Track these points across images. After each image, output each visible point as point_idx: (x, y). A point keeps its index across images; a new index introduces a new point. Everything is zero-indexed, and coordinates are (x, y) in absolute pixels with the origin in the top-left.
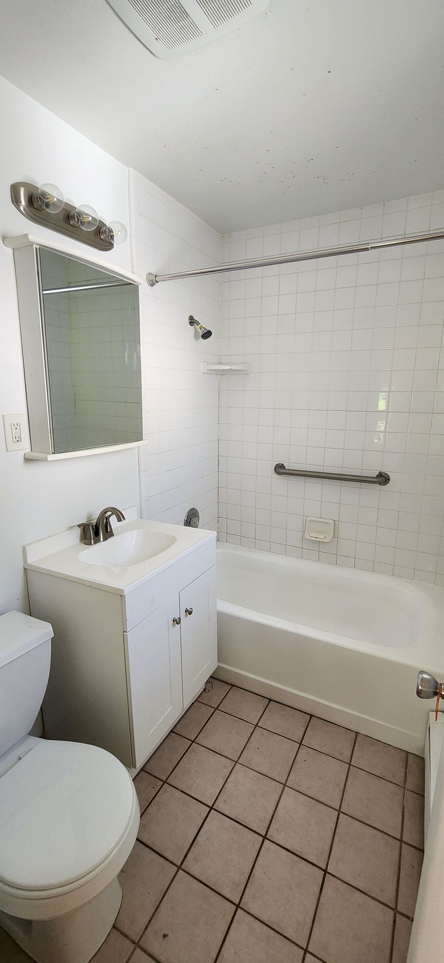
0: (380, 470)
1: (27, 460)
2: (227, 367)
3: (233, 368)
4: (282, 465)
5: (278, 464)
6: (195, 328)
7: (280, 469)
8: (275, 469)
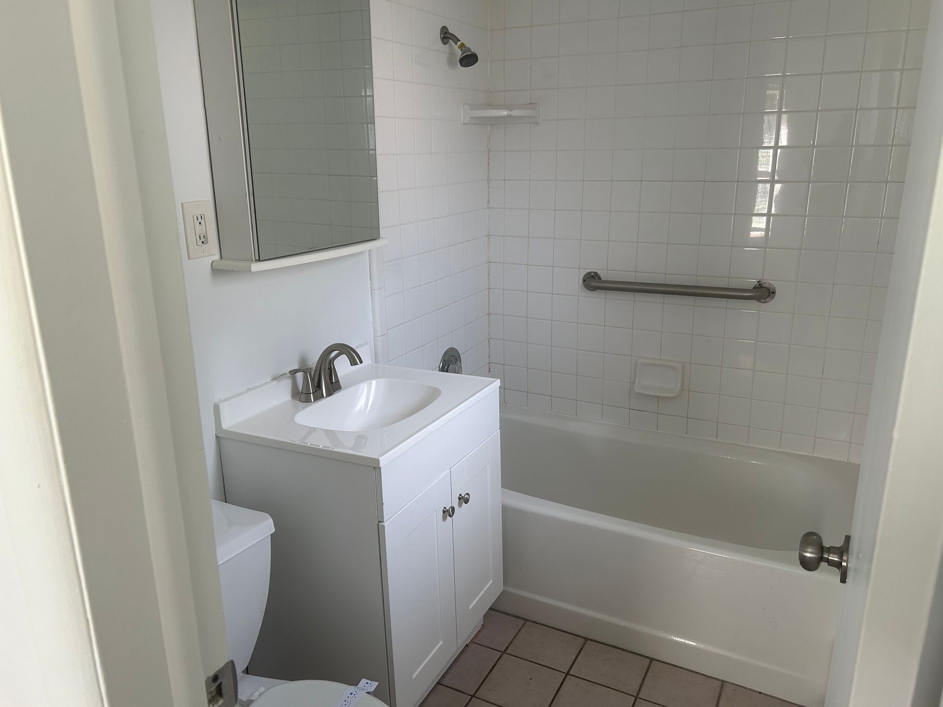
0: (760, 277)
1: (217, 271)
2: (505, 113)
3: (515, 113)
4: (596, 274)
5: (589, 273)
6: (451, 48)
7: (592, 282)
8: (584, 281)
